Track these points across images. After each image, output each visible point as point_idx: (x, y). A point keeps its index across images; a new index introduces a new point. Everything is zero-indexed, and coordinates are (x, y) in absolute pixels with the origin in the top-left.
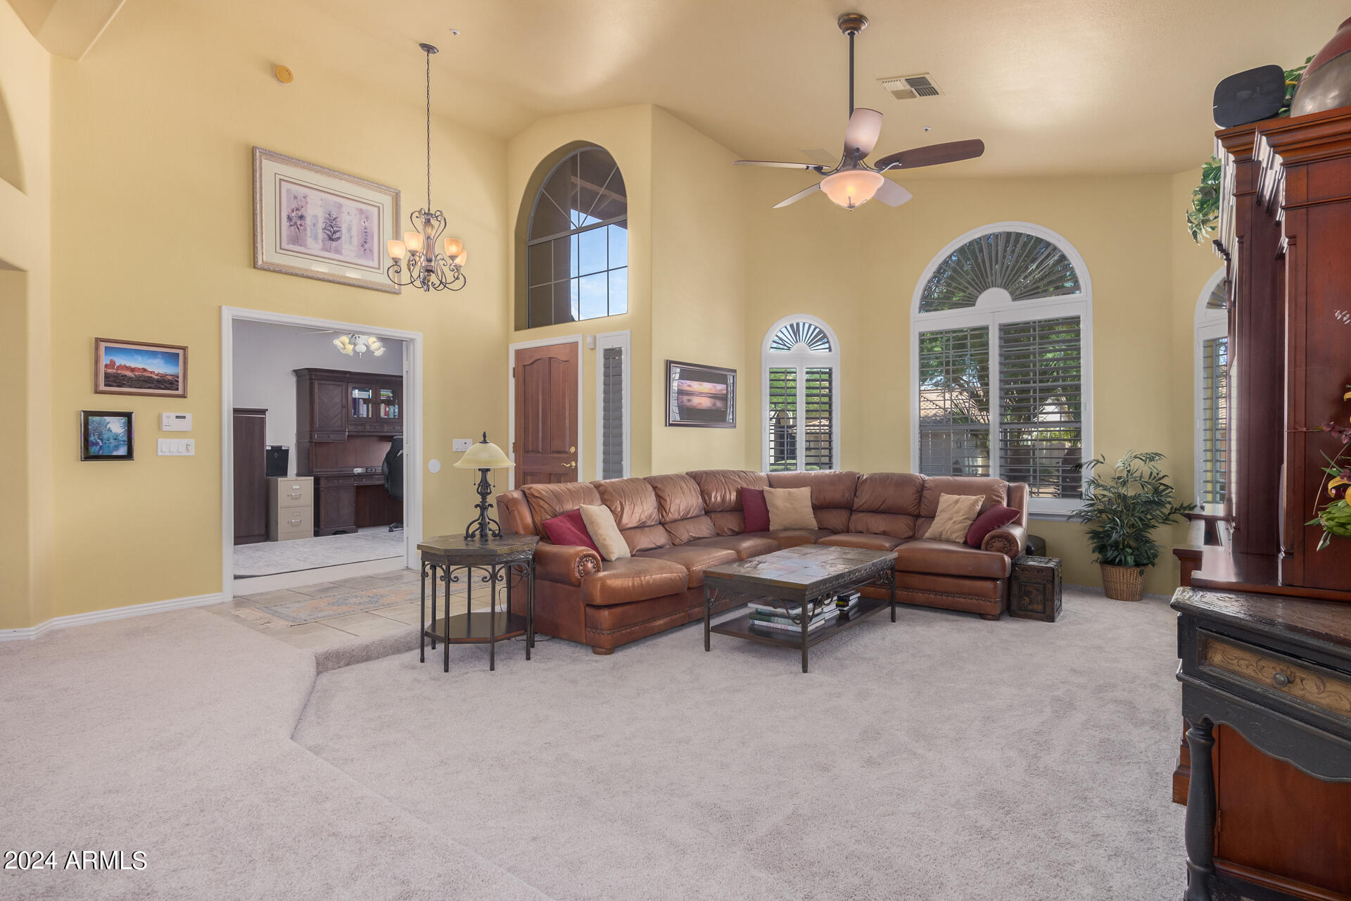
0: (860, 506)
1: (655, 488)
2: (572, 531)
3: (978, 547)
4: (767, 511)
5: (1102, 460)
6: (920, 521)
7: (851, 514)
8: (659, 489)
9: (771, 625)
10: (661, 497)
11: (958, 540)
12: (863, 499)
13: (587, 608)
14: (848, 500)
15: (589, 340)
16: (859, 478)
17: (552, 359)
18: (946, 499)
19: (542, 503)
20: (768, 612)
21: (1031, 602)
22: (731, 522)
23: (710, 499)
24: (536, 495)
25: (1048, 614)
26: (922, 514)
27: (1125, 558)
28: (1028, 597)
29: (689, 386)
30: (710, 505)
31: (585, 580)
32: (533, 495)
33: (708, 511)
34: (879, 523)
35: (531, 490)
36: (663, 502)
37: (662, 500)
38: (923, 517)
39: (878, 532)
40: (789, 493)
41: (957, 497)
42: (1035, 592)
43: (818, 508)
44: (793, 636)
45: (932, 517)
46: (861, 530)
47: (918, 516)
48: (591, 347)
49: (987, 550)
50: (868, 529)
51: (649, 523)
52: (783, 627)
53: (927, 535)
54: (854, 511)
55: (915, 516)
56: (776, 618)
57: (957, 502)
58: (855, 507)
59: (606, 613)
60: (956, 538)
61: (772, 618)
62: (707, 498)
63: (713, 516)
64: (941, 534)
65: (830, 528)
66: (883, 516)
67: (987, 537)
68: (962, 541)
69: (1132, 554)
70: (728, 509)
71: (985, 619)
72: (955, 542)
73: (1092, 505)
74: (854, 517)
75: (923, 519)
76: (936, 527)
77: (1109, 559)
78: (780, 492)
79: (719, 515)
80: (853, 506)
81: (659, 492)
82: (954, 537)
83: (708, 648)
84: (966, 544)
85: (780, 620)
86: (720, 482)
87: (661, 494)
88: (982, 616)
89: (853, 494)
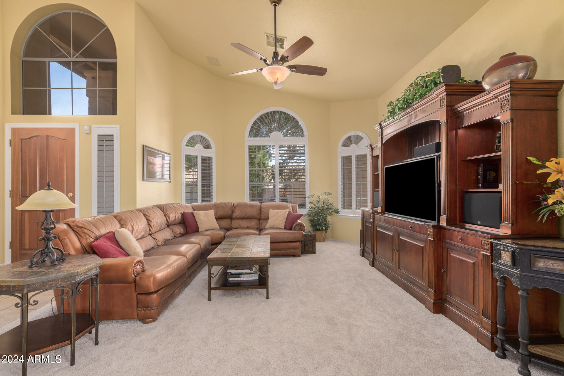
0: (236, 217)
1: (145, 215)
2: (114, 247)
3: (291, 229)
4: (196, 222)
5: (314, 195)
6: (261, 221)
7: (231, 221)
8: (147, 216)
9: (239, 279)
10: (148, 220)
11: (282, 228)
12: (237, 213)
13: (139, 296)
14: (230, 215)
15: (86, 127)
16: (233, 204)
17: (49, 137)
18: (272, 212)
19: (86, 231)
20: (238, 273)
21: (308, 248)
22: (179, 230)
23: (169, 219)
24: (80, 225)
25: (313, 251)
26: (262, 218)
27: (322, 228)
28: (307, 246)
29: (153, 160)
30: (170, 222)
31: (140, 278)
32: (78, 226)
33: (168, 225)
34: (244, 223)
35: (75, 223)
36: (150, 222)
37: (149, 222)
38: (262, 219)
39: (245, 227)
40: (206, 213)
41: (277, 210)
42: (310, 244)
43: (218, 219)
44: (252, 282)
45: (267, 219)
46: (236, 227)
47: (260, 219)
48: (87, 132)
49: (294, 230)
50: (240, 226)
51: (145, 235)
52: (246, 279)
53: (267, 226)
54: (233, 219)
55: (259, 219)
56: (243, 275)
57: (278, 212)
58: (233, 217)
59: (155, 296)
60: (281, 227)
61: (241, 275)
62: (168, 219)
63: (171, 228)
64: (274, 225)
65: (223, 227)
66: (246, 220)
67: (294, 225)
68: (284, 228)
69: (324, 226)
70: (177, 223)
71: (296, 257)
72: (281, 228)
73: (310, 211)
74: (233, 222)
75: (262, 220)
76: (269, 224)
77: (318, 229)
78: (201, 213)
79: (174, 227)
80: (232, 217)
81: (147, 217)
82: (280, 226)
83: (209, 299)
84: (285, 228)
85: (245, 275)
86: (173, 210)
87: (149, 218)
88: (294, 256)
89: (232, 211)
